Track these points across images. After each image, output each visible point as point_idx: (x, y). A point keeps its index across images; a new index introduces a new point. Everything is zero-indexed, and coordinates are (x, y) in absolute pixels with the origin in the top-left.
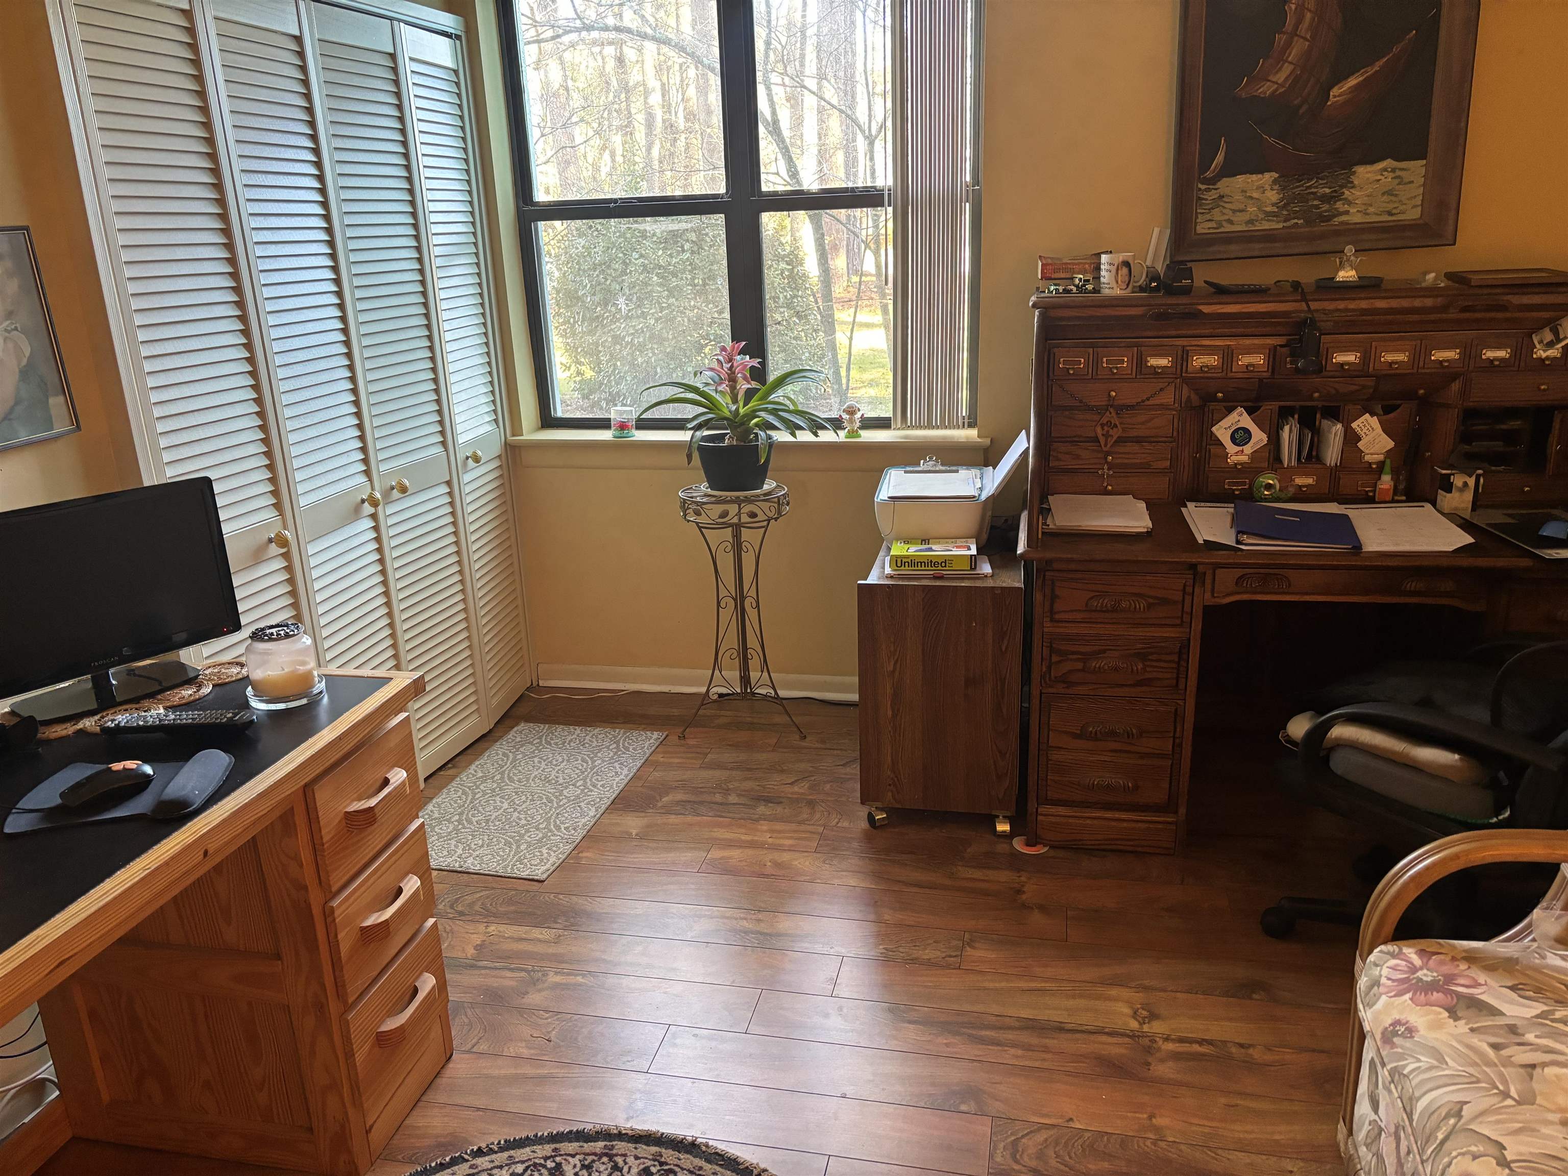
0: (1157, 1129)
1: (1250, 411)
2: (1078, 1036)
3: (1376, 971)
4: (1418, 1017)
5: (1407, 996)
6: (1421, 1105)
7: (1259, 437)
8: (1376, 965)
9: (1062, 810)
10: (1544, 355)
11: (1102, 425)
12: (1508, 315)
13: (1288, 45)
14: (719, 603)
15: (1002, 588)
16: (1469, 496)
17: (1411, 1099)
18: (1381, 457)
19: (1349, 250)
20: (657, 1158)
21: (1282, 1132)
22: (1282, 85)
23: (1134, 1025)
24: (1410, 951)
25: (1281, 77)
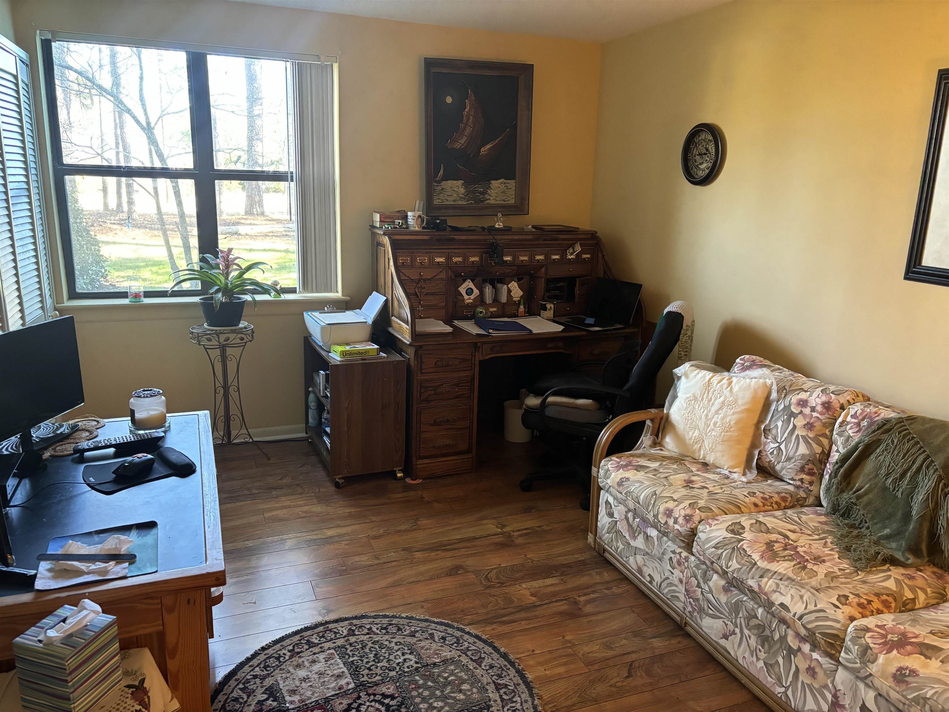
0: (530, 559)
1: (473, 281)
2: (482, 539)
3: (606, 467)
4: (627, 474)
5: (621, 470)
6: (642, 497)
7: (476, 292)
8: (605, 465)
9: (426, 461)
10: (571, 258)
11: (418, 288)
12: (559, 242)
13: (465, 128)
14: (215, 390)
15: (397, 361)
16: (552, 312)
17: (637, 497)
18: (519, 299)
19: (500, 215)
20: (351, 624)
21: (569, 548)
22: (463, 145)
23: (499, 530)
24: (614, 458)
25: (463, 141)
